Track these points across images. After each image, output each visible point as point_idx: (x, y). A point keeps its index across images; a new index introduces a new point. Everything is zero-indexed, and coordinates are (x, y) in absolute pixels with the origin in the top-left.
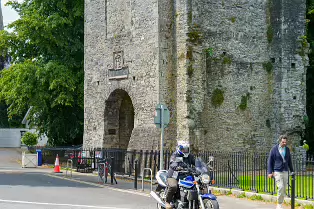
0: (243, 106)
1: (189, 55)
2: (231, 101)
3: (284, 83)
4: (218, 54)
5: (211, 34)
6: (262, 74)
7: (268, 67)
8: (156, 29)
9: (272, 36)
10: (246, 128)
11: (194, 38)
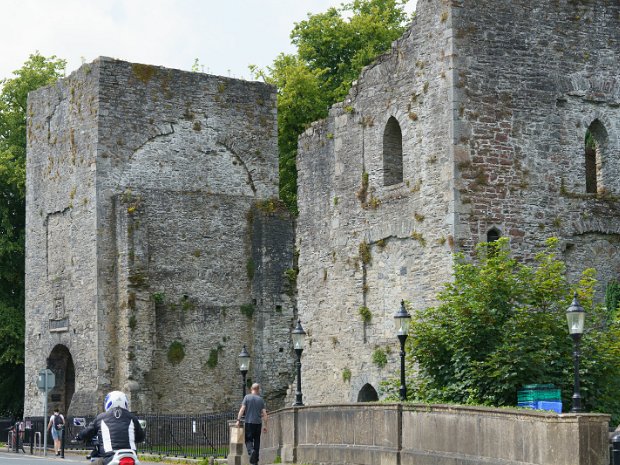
0: (212, 362)
1: (132, 303)
2: (196, 357)
3: (266, 332)
4: (177, 299)
5: (167, 274)
6: (240, 320)
7: (249, 311)
8: (94, 273)
9: (252, 272)
10: (218, 390)
11: (137, 282)
